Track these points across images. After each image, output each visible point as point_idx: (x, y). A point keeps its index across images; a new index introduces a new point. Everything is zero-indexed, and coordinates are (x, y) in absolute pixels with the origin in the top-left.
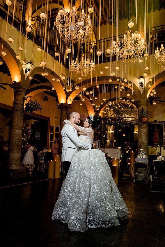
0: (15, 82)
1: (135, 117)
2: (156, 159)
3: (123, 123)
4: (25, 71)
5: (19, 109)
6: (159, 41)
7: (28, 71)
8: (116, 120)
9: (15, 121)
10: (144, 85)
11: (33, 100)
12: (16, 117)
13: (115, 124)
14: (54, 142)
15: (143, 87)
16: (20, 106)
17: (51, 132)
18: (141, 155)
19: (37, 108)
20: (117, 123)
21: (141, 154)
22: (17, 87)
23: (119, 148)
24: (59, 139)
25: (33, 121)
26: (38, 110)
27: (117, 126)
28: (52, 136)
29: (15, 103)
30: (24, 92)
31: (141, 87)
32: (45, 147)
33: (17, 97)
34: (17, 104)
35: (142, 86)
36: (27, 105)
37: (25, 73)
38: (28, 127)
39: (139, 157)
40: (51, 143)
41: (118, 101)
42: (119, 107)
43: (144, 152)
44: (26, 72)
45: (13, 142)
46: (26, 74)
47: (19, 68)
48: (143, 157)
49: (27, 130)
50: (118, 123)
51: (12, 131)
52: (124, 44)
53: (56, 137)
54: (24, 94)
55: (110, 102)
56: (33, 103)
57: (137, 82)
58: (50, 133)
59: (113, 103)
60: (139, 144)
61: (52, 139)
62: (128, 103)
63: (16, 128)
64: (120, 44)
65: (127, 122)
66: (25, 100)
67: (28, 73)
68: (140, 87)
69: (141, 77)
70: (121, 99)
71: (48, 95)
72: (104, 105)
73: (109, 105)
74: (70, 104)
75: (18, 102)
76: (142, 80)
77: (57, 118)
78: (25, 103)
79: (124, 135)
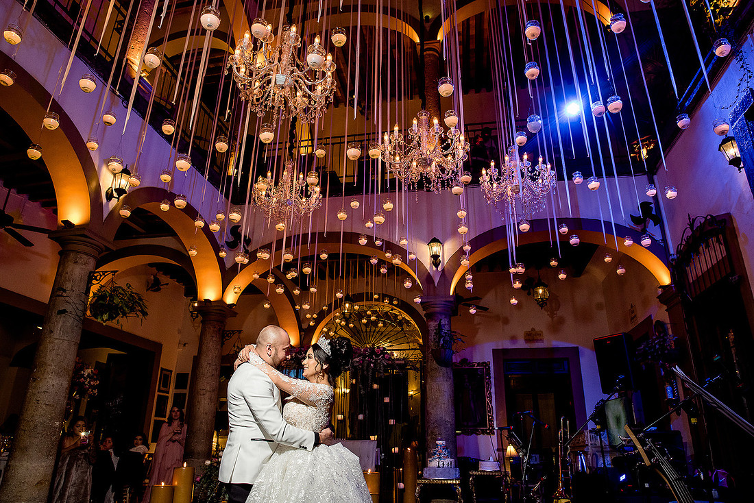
0: (67, 223)
1: (412, 349)
2: (477, 469)
3: (384, 365)
4: (107, 193)
5: (69, 308)
6: (475, 158)
7: (115, 194)
8: (365, 356)
9: (50, 346)
10: (443, 264)
11: (122, 283)
12: (57, 334)
13: (363, 366)
14: (166, 420)
15: (440, 268)
16: (73, 299)
17: (162, 388)
18: (440, 458)
19: (132, 309)
20: (368, 365)
21: (440, 454)
22: (74, 238)
23: (372, 438)
24: (184, 411)
25: (103, 354)
26: (133, 314)
27: (368, 372)
28: (162, 401)
29: (58, 289)
30: (94, 257)
31: (434, 268)
32: (139, 437)
33: (69, 270)
34: (65, 291)
35: (436, 264)
36: (100, 296)
37: (104, 200)
38: (90, 371)
39: (434, 463)
40: (158, 425)
41: (368, 303)
42: (373, 318)
43: (446, 448)
44: (109, 197)
45: (30, 419)
46: (107, 205)
47: (89, 183)
48: (446, 465)
49: (85, 379)
50: (372, 365)
51: (35, 380)
52: (415, 142)
53: (174, 405)
54: (92, 262)
55: (347, 305)
56: (120, 291)
57: (424, 253)
58: (157, 393)
59: (356, 307)
60: (432, 426)
61: (161, 412)
62: (392, 310)
63: (49, 369)
64: (402, 143)
65: (396, 362)
66: (94, 282)
67: (114, 202)
68: (431, 268)
69: (435, 240)
70: (376, 296)
71: (164, 274)
72: (329, 311)
73: (344, 313)
74: (233, 304)
75: (68, 286)
76: (436, 248)
77: (185, 345)
78: (94, 289)
79: (387, 400)
